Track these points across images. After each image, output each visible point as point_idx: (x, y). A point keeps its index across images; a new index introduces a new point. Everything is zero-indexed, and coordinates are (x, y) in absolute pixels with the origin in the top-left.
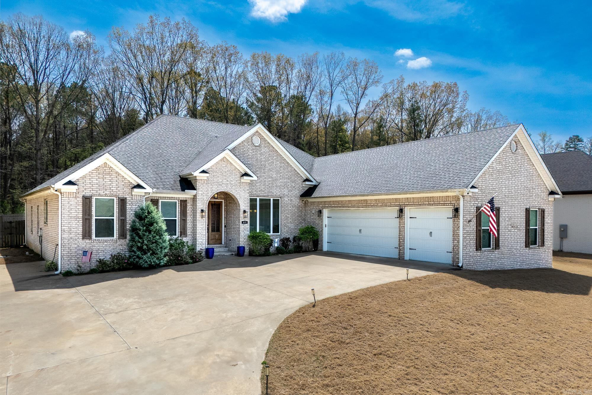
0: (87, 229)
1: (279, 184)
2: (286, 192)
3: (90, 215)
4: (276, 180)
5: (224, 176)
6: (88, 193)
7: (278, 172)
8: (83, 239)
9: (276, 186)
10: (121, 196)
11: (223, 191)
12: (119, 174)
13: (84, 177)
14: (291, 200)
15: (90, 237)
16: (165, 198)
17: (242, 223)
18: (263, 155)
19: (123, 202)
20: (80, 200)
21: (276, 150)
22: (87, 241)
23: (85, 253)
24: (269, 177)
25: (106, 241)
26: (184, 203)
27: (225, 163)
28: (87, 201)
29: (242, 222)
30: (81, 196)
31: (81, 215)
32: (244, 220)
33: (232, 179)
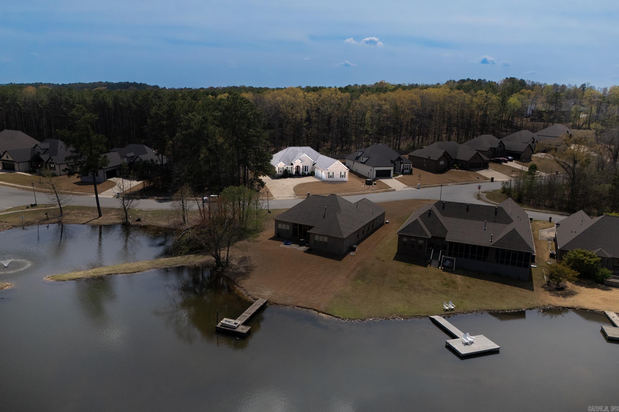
1: (309, 163)
14: (310, 166)
16: (289, 167)
19: (283, 168)
26: (291, 167)
28: (279, 168)
32: (301, 170)
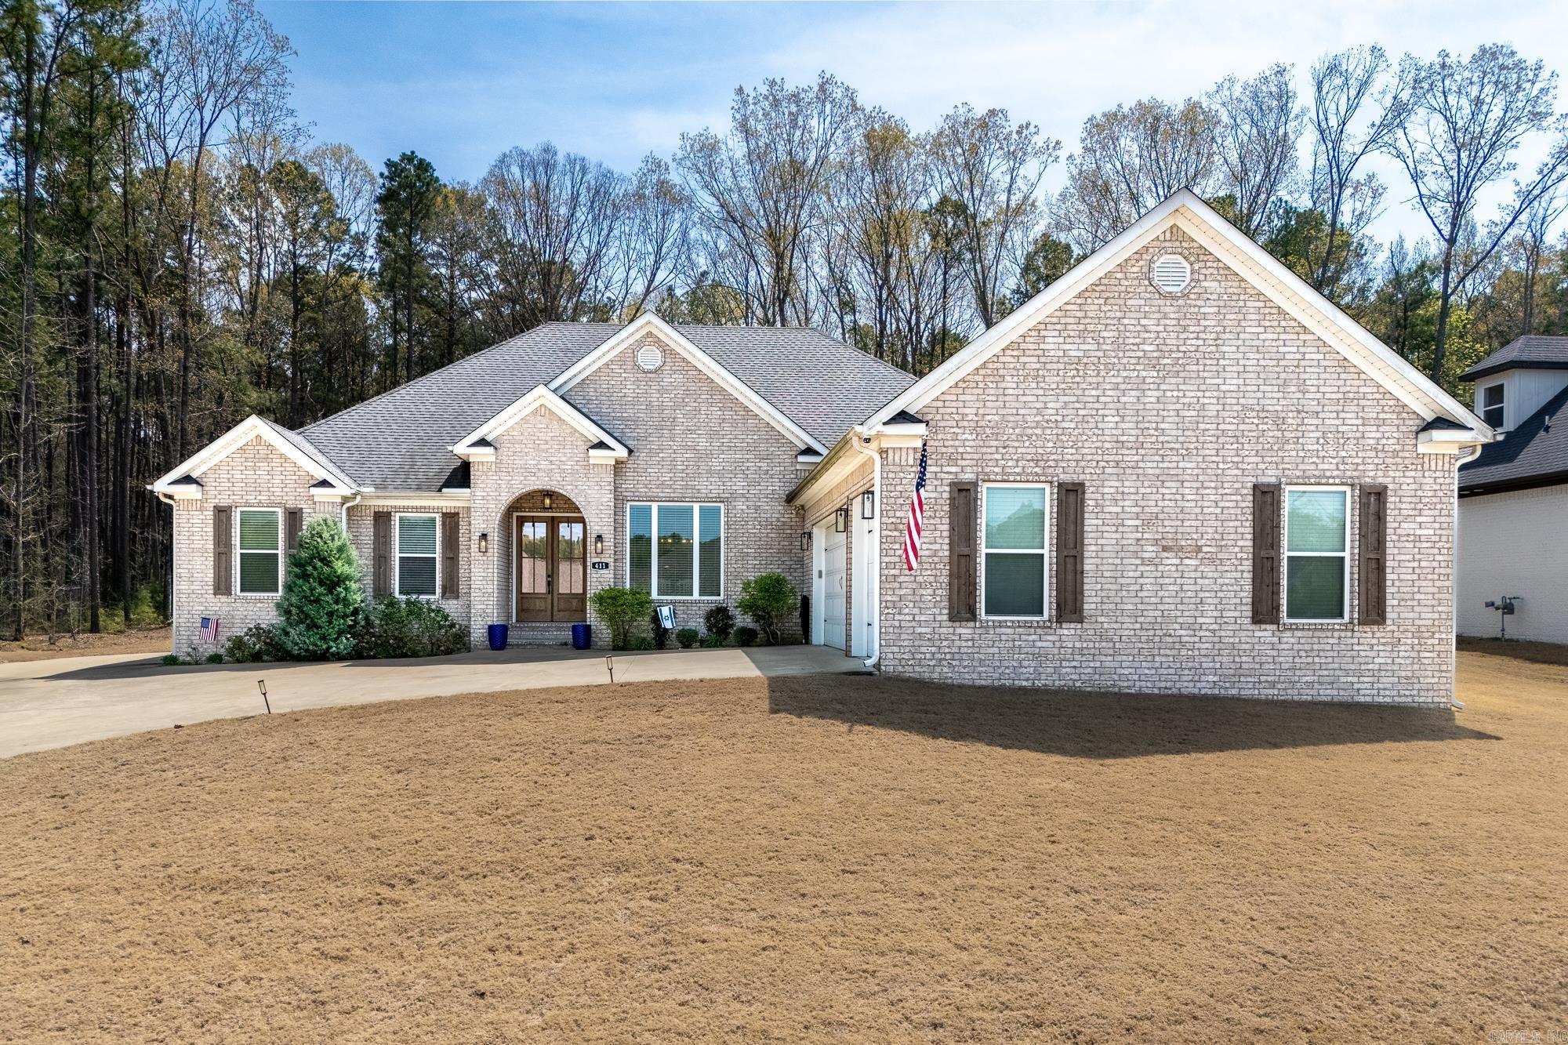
0: (223, 573)
1: (716, 465)
2: (739, 486)
3: (229, 546)
4: (709, 455)
5: (543, 451)
6: (224, 502)
7: (712, 435)
8: (215, 594)
9: (709, 471)
10: (290, 505)
11: (540, 487)
12: (286, 459)
13: (216, 468)
14: (757, 509)
15: (228, 591)
16: (405, 509)
17: (594, 567)
18: (667, 391)
19: (295, 517)
20: (209, 514)
21: (708, 378)
22: (224, 598)
23: (205, 622)
24: (687, 448)
25: (260, 601)
26: (452, 520)
27: (545, 421)
28: (222, 515)
29: (594, 564)
30: (210, 506)
31: (210, 546)
32: (598, 560)
33: (563, 459)
